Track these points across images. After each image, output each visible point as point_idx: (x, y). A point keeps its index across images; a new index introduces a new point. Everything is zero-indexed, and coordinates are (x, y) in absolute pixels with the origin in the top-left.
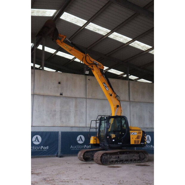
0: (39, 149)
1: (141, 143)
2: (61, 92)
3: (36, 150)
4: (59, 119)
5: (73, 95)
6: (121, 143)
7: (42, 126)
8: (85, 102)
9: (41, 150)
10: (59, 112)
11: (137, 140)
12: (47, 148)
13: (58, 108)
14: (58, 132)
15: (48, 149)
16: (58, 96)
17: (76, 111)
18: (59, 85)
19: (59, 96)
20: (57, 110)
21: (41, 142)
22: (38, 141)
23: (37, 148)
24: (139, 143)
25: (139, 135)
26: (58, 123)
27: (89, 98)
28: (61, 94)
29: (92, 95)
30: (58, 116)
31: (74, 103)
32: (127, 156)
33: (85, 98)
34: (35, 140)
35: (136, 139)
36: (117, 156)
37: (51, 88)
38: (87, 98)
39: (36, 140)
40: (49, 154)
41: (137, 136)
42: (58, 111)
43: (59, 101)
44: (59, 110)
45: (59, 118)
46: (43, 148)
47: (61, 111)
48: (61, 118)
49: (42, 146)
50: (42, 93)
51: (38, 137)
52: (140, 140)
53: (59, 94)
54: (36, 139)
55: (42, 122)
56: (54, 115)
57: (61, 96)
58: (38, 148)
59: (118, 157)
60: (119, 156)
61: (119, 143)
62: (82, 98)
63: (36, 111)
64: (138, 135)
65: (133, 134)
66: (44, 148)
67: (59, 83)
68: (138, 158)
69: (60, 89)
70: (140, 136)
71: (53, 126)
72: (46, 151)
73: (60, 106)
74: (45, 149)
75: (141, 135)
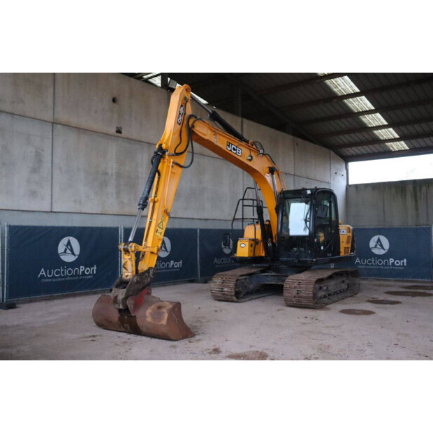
0: (76, 275)
2: (119, 126)
3: (67, 276)
4: (115, 196)
7: (75, 211)
9: (81, 278)
10: (114, 177)
12: (93, 270)
13: (112, 166)
14: (117, 229)
15: (95, 272)
16: (111, 135)
18: (115, 105)
19: (115, 136)
20: (109, 171)
21: (79, 256)
22: (73, 254)
23: (70, 272)
24: (349, 254)
25: (349, 235)
26: (112, 206)
28: (119, 131)
30: (111, 189)
34: (66, 250)
35: (346, 244)
37: (96, 112)
39: (68, 251)
40: (96, 287)
41: (347, 237)
42: (112, 175)
43: (113, 148)
44: (114, 171)
45: (114, 192)
46: (83, 272)
47: (119, 175)
48: (118, 193)
49: (81, 267)
50: (74, 121)
51: (71, 242)
53: (113, 131)
54: (67, 246)
55: (75, 201)
56: (103, 184)
57: (119, 135)
58: (73, 272)
63: (60, 169)
66: (88, 271)
67: (114, 100)
69: (116, 116)
71: (101, 214)
72: (90, 279)
73: (117, 163)
74: (90, 274)
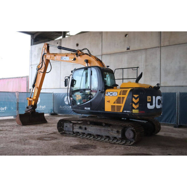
1: (125, 111)
2: (128, 47)
5: (142, 47)
6: (89, 109)
8: (158, 53)
11: (116, 105)
17: (146, 66)
18: (126, 37)
19: (126, 52)
24: (121, 111)
25: (122, 96)
27: (164, 45)
28: (128, 49)
29: (169, 41)
31: (144, 56)
32: (100, 130)
33: (158, 47)
35: (114, 103)
36: (84, 127)
37: (118, 44)
38: (162, 46)
41: (117, 98)
43: (125, 58)
52: (123, 105)
53: (125, 50)
57: (128, 50)
59: (86, 129)
60: (87, 127)
61: (86, 108)
62: (154, 48)
64: (120, 96)
65: (111, 94)
68: (120, 136)
69: (127, 43)
70: (123, 98)
73: (127, 63)
75: (126, 96)
